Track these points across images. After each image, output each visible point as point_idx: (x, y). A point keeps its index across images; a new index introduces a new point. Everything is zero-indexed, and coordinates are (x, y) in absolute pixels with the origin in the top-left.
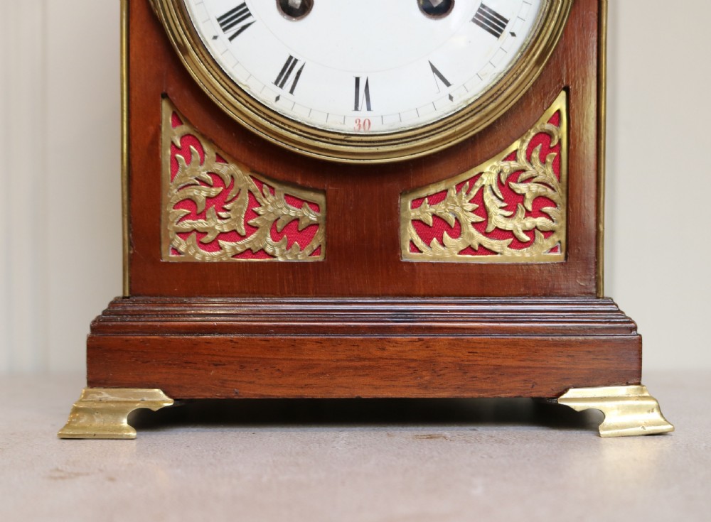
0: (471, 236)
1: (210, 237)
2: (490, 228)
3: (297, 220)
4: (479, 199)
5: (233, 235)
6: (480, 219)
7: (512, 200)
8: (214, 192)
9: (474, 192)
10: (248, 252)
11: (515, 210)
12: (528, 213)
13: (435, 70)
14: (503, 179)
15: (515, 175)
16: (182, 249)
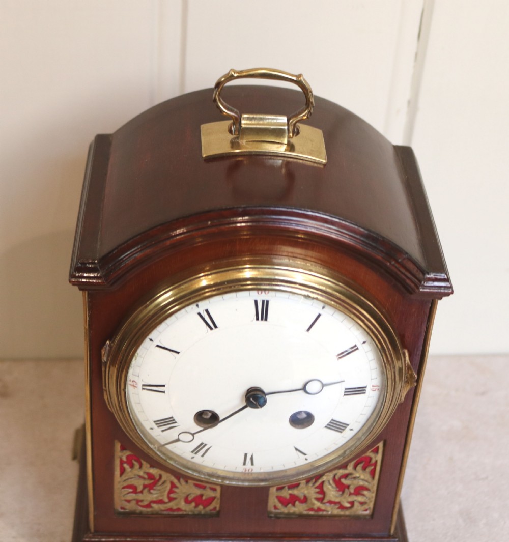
0: (313, 504)
1: (145, 503)
2: (325, 501)
3: (201, 496)
4: (321, 487)
5: (161, 502)
6: (320, 496)
7: (341, 487)
8: (147, 482)
9: (318, 484)
10: (171, 509)
11: (343, 492)
12: (351, 494)
13: (296, 449)
14: (337, 478)
15: (346, 476)
16: (127, 508)
